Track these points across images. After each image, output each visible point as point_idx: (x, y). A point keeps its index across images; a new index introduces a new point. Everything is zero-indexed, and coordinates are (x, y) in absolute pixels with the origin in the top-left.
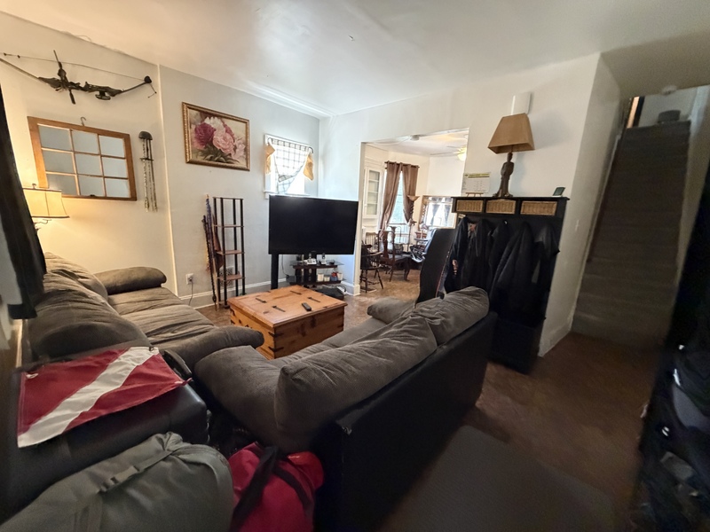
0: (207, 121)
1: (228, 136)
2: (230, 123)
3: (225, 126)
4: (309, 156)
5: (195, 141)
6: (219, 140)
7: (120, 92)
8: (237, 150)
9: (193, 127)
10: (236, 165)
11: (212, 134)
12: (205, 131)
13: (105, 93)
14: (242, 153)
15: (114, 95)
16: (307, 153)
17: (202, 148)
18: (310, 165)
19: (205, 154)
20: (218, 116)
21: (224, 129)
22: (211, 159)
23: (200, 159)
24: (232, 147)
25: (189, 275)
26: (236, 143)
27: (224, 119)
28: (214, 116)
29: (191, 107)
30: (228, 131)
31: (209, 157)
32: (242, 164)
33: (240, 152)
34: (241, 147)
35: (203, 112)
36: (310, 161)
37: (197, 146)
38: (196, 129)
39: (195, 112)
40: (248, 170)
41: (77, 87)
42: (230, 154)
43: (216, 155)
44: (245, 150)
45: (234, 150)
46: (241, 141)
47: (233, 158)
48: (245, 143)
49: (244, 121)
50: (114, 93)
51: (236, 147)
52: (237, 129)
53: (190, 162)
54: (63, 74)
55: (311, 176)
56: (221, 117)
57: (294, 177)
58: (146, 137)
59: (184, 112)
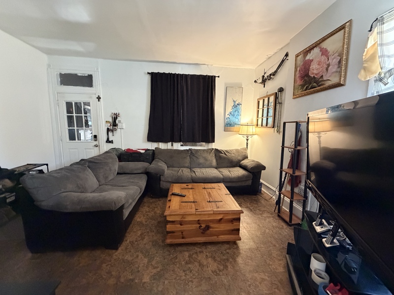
0: (308, 57)
1: (324, 58)
2: (324, 45)
3: (321, 50)
5: (298, 79)
6: (314, 69)
7: (276, 72)
8: (330, 67)
10: (328, 84)
11: (310, 65)
12: (305, 67)
13: (270, 76)
14: (335, 68)
17: (302, 83)
19: (302, 86)
20: (315, 46)
21: (321, 54)
23: (299, 93)
24: (325, 66)
26: (330, 60)
27: (321, 44)
28: (313, 48)
30: (324, 52)
31: (305, 88)
32: (334, 80)
33: (333, 69)
34: (334, 61)
35: (306, 52)
37: (299, 82)
38: (299, 71)
39: (301, 56)
40: (339, 85)
41: (266, 79)
42: (322, 76)
43: (310, 83)
44: (340, 62)
45: (327, 70)
46: (337, 54)
47: (325, 78)
48: (341, 55)
49: (342, 28)
50: (274, 74)
51: (329, 65)
52: (333, 44)
53: (294, 98)
54: (263, 76)
56: (319, 43)
58: (280, 90)
59: (296, 61)
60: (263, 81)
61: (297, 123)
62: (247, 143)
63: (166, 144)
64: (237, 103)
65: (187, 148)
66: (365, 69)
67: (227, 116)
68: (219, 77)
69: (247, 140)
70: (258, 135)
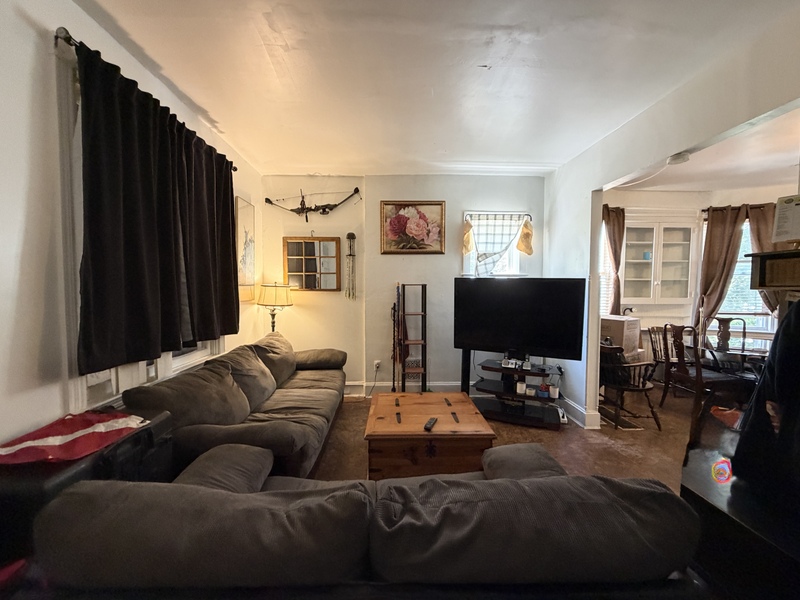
0: (402, 212)
1: (422, 222)
2: (422, 209)
3: (419, 212)
4: (526, 225)
5: (389, 232)
6: (412, 228)
7: (336, 206)
8: (431, 234)
9: (389, 220)
10: (429, 249)
11: (406, 223)
12: (399, 222)
13: (325, 209)
14: (436, 237)
15: (331, 209)
16: (522, 222)
17: (396, 238)
18: (527, 236)
19: (398, 243)
20: (411, 205)
21: (418, 216)
22: (403, 248)
23: (393, 249)
24: (425, 231)
25: (376, 362)
26: (430, 227)
27: (418, 207)
28: (408, 206)
29: (386, 203)
30: (422, 217)
31: (401, 246)
32: (436, 247)
33: (434, 236)
34: (434, 230)
35: (401, 205)
36: (526, 231)
37: (391, 236)
38: (390, 223)
39: (390, 207)
40: (442, 253)
41: (310, 209)
42: (423, 240)
43: (409, 243)
44: (440, 232)
45: (428, 235)
46: (435, 224)
47: (426, 242)
48: (439, 226)
49: (439, 203)
51: (429, 232)
52: (431, 213)
53: (384, 253)
54: (303, 203)
55: (529, 250)
56: (415, 205)
57: (500, 254)
58: (351, 237)
59: (382, 209)
60: (303, 210)
62: (273, 323)
64: (249, 237)
66: (465, 246)
67: (239, 265)
68: (236, 169)
69: (273, 316)
70: (298, 305)
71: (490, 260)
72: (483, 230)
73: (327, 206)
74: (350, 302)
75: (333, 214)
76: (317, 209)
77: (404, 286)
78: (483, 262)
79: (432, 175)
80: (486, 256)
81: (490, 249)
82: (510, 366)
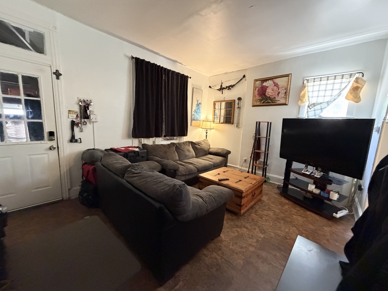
0: (265, 84)
1: (275, 88)
2: (276, 81)
3: (274, 83)
4: (356, 81)
5: (257, 95)
6: (269, 92)
7: (234, 85)
8: (280, 94)
9: (257, 89)
10: (278, 102)
11: (266, 89)
12: (262, 90)
13: (229, 88)
14: (283, 95)
15: (232, 87)
16: (353, 78)
17: (260, 98)
18: (356, 90)
19: (261, 100)
20: (270, 79)
21: (274, 85)
22: (263, 103)
23: (258, 104)
24: (277, 93)
25: (245, 158)
26: (280, 90)
28: (268, 80)
29: (256, 80)
30: (276, 85)
31: (263, 102)
32: (283, 101)
33: (282, 95)
34: (283, 92)
35: (263, 80)
36: (356, 85)
37: (258, 97)
38: (258, 90)
39: (259, 82)
40: (285, 104)
41: (224, 88)
42: (275, 98)
43: (267, 100)
44: (286, 93)
45: (278, 95)
46: (284, 88)
47: (277, 99)
48: (286, 89)
49: (287, 76)
50: (232, 86)
51: (279, 93)
52: (281, 82)
53: (253, 106)
54: (221, 86)
55: (357, 99)
56: (273, 79)
57: (328, 103)
58: (240, 99)
59: (255, 83)
60: (221, 89)
61: (268, 123)
62: (206, 135)
63: (148, 139)
64: (199, 102)
65: (169, 142)
66: (301, 100)
67: (193, 113)
68: (190, 78)
69: (207, 133)
70: (215, 129)
71: (318, 107)
72: (316, 88)
73: (230, 86)
74: (236, 129)
75: (232, 89)
76: (227, 87)
77: (260, 123)
78: (312, 109)
79: (285, 60)
80: (314, 105)
81: (320, 100)
82: (307, 173)
